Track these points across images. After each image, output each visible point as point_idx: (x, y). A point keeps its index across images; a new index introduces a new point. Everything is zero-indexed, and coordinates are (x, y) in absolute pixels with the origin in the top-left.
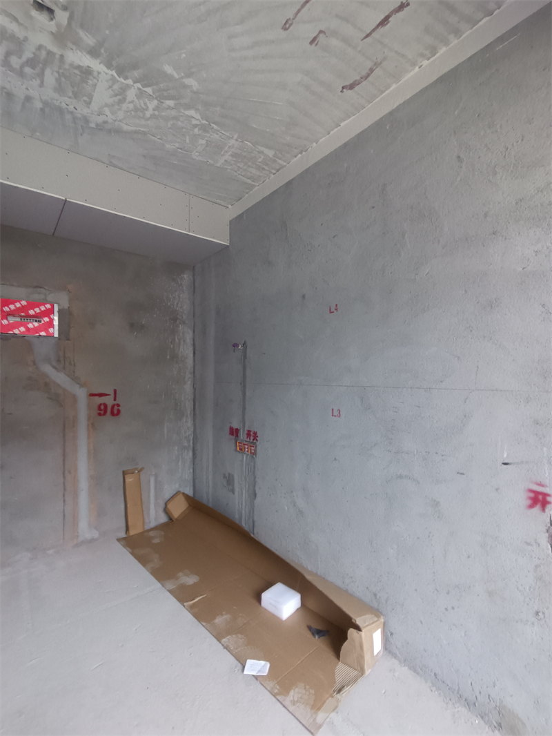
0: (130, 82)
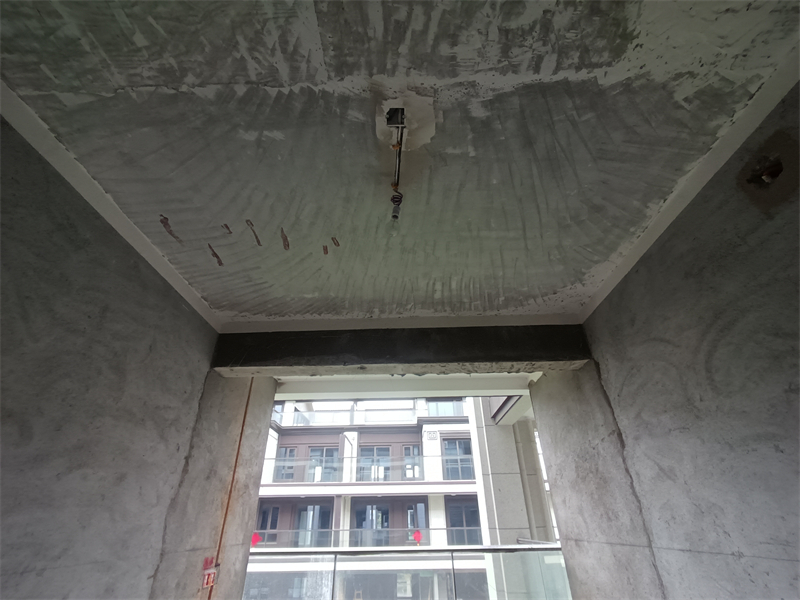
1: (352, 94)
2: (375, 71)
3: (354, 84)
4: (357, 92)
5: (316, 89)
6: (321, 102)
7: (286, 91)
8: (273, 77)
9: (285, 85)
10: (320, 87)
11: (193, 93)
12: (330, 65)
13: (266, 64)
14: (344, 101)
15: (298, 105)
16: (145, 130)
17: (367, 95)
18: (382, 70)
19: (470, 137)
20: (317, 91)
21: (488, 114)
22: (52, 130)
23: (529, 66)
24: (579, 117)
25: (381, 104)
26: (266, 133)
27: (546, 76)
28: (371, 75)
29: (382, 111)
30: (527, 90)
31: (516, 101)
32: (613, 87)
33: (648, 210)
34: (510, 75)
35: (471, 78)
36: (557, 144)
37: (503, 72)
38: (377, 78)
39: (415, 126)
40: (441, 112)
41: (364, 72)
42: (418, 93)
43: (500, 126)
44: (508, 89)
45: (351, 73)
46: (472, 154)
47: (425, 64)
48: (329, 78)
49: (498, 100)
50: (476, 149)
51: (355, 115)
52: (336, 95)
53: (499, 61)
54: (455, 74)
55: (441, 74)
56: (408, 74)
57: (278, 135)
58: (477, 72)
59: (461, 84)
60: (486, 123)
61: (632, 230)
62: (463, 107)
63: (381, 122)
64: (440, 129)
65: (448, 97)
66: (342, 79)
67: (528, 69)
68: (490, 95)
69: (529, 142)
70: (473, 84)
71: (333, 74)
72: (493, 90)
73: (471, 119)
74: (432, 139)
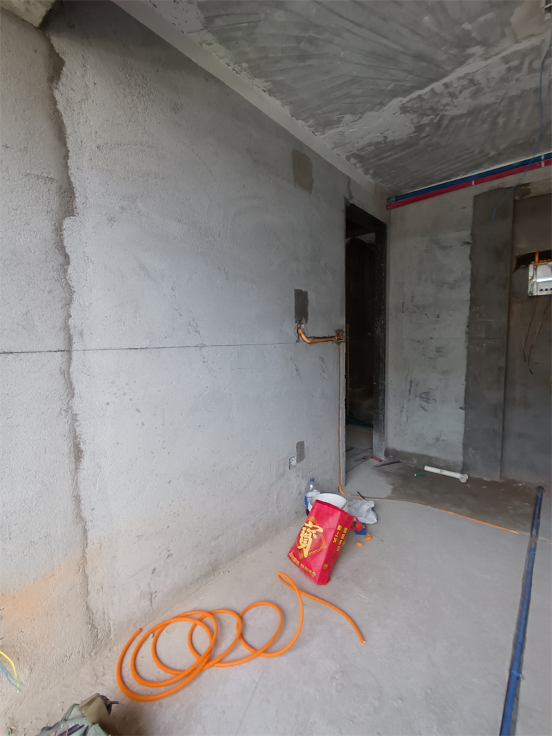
27: (437, 86)
30: (444, 75)
31: (448, 68)
32: (389, 101)
34: (462, 74)
35: (489, 61)
37: (468, 74)
44: (458, 69)
47: (528, 51)
49: (461, 62)
53: (473, 76)
54: (504, 57)
55: (514, 53)
56: (541, 41)
58: (487, 66)
59: (497, 55)
62: (489, 46)
65: (504, 43)
67: (452, 82)
68: (470, 61)
70: (486, 59)
72: (469, 64)
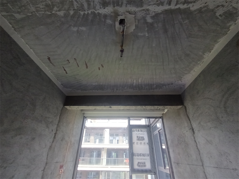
0: (90, 12)
1: (108, 14)
2: (115, 5)
3: (108, 10)
4: (109, 13)
5: (96, 12)
6: (98, 17)
7: (86, 13)
8: (82, 8)
9: (86, 10)
10: (98, 11)
11: (56, 14)
12: (101, 3)
13: (80, 3)
14: (105, 16)
15: (90, 18)
16: (42, 27)
17: (113, 14)
18: (118, 5)
19: (146, 29)
20: (96, 13)
21: (152, 21)
22: (13, 27)
23: (167, 3)
24: (183, 22)
25: (117, 17)
26: (80, 28)
27: (173, 7)
28: (114, 7)
29: (118, 20)
30: (166, 12)
31: (162, 16)
32: (195, 11)
33: (204, 56)
34: (161, 6)
35: (148, 8)
36: (175, 32)
37: (158, 5)
38: (116, 8)
39: (128, 25)
40: (137, 20)
41: (112, 6)
42: (130, 13)
43: (156, 25)
44: (160, 12)
45: (107, 6)
46: (147, 35)
47: (132, 2)
48: (100, 8)
49: (156, 16)
50: (148, 34)
51: (109, 21)
52: (103, 14)
53: (157, 1)
54: (142, 6)
55: (137, 6)
56: (126, 6)
57: (84, 29)
58: (149, 5)
59: (144, 10)
60: (152, 24)
61: (199, 62)
62: (144, 18)
63: (117, 24)
64: (137, 26)
65: (140, 15)
66: (105, 8)
67: (167, 4)
68: (154, 14)
69: (166, 31)
70: (148, 10)
71: (101, 6)
72: (155, 12)
73: (147, 23)
74: (134, 30)
